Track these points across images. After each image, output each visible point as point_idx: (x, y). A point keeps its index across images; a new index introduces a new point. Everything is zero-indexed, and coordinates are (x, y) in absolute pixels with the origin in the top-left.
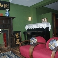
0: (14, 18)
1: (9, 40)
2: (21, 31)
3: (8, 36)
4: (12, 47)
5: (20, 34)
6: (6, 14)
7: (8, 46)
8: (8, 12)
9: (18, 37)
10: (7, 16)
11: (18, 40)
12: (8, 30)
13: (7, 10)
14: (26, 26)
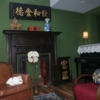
1: (50, 72)
3: (49, 65)
5: (68, 62)
6: (45, 28)
7: (49, 83)
8: (49, 23)
9: (65, 68)
11: (65, 73)
12: (50, 54)
13: (47, 20)
14: (79, 48)
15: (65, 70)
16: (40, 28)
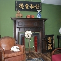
0: (46, 19)
1: (40, 44)
2: (53, 35)
3: (39, 39)
4: (42, 53)
5: (52, 38)
6: (38, 16)
7: (39, 51)
8: (40, 13)
9: (50, 42)
10: (39, 18)
11: (50, 45)
13: (39, 11)
14: (60, 29)
15: (50, 43)
16: (34, 16)
